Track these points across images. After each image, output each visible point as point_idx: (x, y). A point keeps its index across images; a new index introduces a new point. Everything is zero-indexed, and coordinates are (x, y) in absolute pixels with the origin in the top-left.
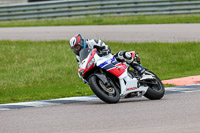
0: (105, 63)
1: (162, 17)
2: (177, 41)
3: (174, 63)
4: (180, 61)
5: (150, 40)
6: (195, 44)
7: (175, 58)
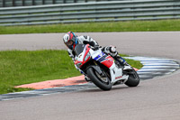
0: (99, 56)
1: (21, 28)
2: (35, 49)
3: (33, 69)
4: (38, 67)
5: (11, 48)
6: (51, 51)
7: (33, 64)
